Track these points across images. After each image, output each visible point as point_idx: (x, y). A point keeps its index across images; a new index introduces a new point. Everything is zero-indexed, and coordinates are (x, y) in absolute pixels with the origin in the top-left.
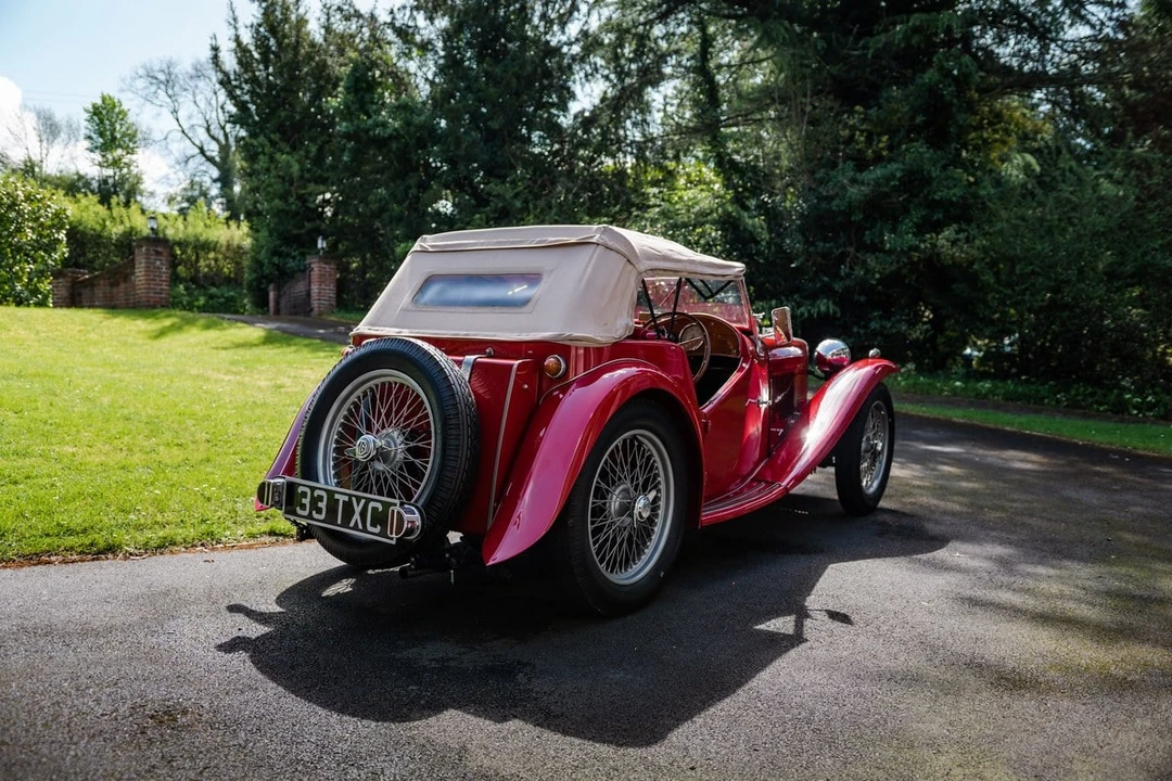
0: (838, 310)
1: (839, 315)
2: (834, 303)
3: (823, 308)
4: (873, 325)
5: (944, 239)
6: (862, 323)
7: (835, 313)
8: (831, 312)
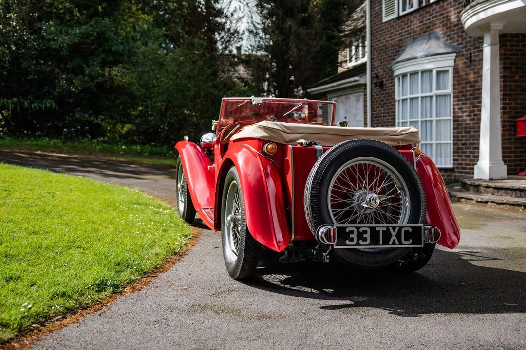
0: (57, 106)
1: (57, 109)
2: (55, 103)
3: (48, 105)
4: (77, 116)
5: (116, 71)
6: (71, 114)
7: (55, 107)
8: (54, 107)
